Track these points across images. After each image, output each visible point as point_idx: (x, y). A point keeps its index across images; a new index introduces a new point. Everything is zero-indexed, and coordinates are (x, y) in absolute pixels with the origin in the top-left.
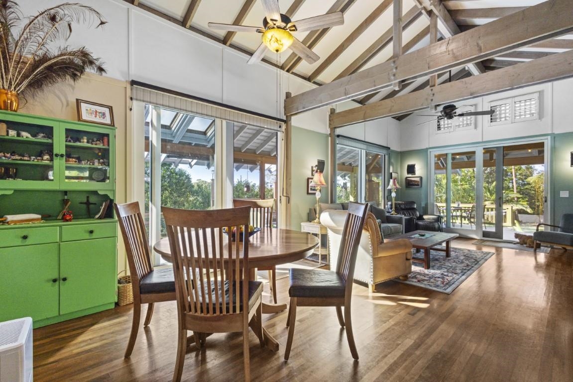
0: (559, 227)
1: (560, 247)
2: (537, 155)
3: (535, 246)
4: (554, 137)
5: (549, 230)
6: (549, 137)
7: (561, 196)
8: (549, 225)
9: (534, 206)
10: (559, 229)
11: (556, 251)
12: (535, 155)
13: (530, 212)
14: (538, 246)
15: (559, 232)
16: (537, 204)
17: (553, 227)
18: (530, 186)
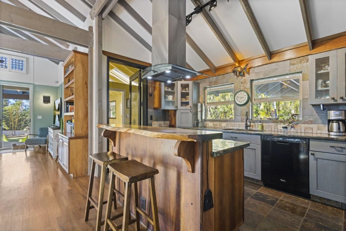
0: (37, 135)
1: (37, 146)
2: (22, 94)
3: (25, 148)
4: (35, 86)
5: (32, 137)
6: (32, 85)
7: (38, 118)
8: (32, 135)
9: (9, 125)
10: (38, 136)
11: (36, 148)
12: (20, 94)
13: (7, 129)
14: (27, 147)
15: (38, 138)
16: (11, 123)
17: (34, 136)
18: (6, 112)
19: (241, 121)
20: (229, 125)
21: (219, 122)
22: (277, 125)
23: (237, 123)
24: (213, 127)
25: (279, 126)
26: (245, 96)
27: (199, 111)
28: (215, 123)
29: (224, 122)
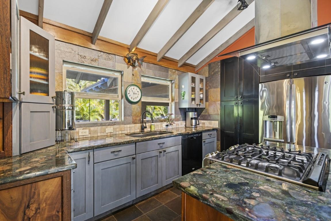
19: (133, 122)
20: (118, 130)
21: (100, 127)
22: (162, 124)
23: (128, 126)
24: (89, 136)
25: (163, 124)
26: (138, 92)
27: (67, 108)
28: (92, 129)
29: (109, 125)
